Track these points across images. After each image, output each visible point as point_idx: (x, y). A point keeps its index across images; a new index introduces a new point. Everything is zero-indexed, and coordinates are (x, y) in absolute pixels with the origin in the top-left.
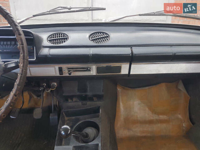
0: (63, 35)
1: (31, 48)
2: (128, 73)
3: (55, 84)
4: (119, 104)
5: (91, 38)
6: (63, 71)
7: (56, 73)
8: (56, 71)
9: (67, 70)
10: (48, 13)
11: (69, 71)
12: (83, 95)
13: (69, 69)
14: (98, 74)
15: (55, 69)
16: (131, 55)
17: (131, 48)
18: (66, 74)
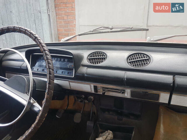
0: (102, 54)
1: (72, 65)
2: (167, 103)
3: (92, 98)
4: (160, 126)
5: (129, 59)
6: (98, 89)
7: (91, 90)
8: (91, 88)
9: (101, 89)
10: (92, 32)
11: (104, 90)
12: (119, 111)
13: (103, 88)
14: (132, 98)
15: (91, 86)
16: (172, 85)
17: (174, 76)
18: (100, 92)
